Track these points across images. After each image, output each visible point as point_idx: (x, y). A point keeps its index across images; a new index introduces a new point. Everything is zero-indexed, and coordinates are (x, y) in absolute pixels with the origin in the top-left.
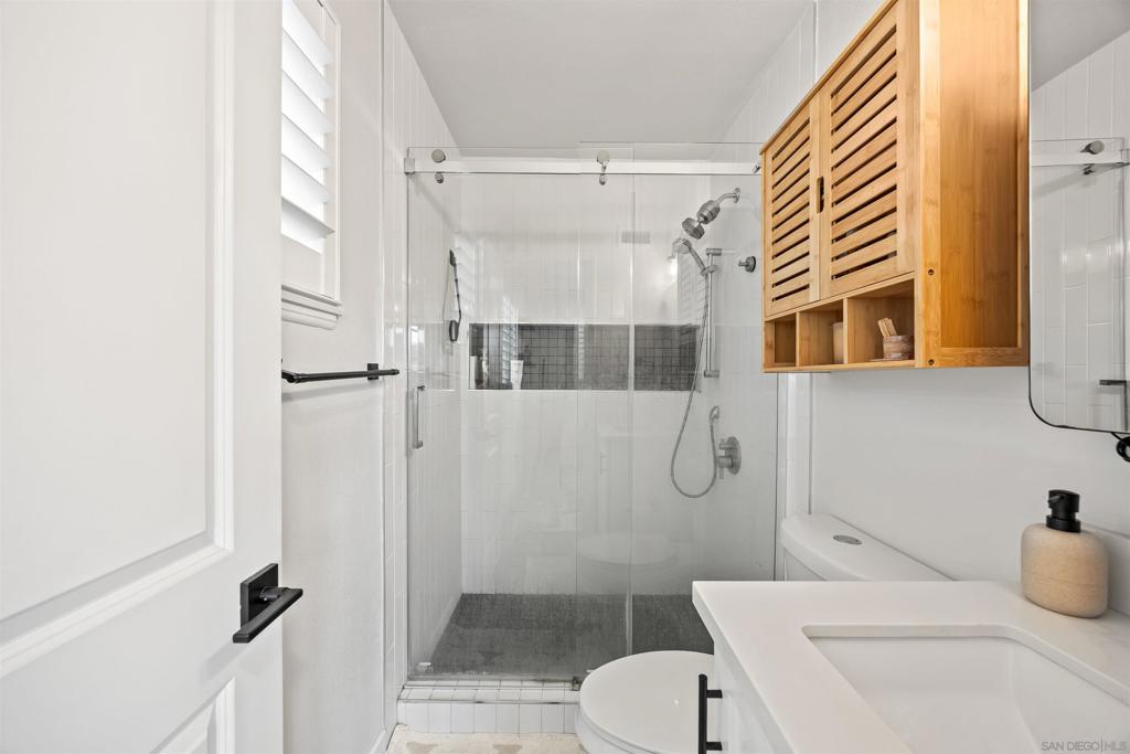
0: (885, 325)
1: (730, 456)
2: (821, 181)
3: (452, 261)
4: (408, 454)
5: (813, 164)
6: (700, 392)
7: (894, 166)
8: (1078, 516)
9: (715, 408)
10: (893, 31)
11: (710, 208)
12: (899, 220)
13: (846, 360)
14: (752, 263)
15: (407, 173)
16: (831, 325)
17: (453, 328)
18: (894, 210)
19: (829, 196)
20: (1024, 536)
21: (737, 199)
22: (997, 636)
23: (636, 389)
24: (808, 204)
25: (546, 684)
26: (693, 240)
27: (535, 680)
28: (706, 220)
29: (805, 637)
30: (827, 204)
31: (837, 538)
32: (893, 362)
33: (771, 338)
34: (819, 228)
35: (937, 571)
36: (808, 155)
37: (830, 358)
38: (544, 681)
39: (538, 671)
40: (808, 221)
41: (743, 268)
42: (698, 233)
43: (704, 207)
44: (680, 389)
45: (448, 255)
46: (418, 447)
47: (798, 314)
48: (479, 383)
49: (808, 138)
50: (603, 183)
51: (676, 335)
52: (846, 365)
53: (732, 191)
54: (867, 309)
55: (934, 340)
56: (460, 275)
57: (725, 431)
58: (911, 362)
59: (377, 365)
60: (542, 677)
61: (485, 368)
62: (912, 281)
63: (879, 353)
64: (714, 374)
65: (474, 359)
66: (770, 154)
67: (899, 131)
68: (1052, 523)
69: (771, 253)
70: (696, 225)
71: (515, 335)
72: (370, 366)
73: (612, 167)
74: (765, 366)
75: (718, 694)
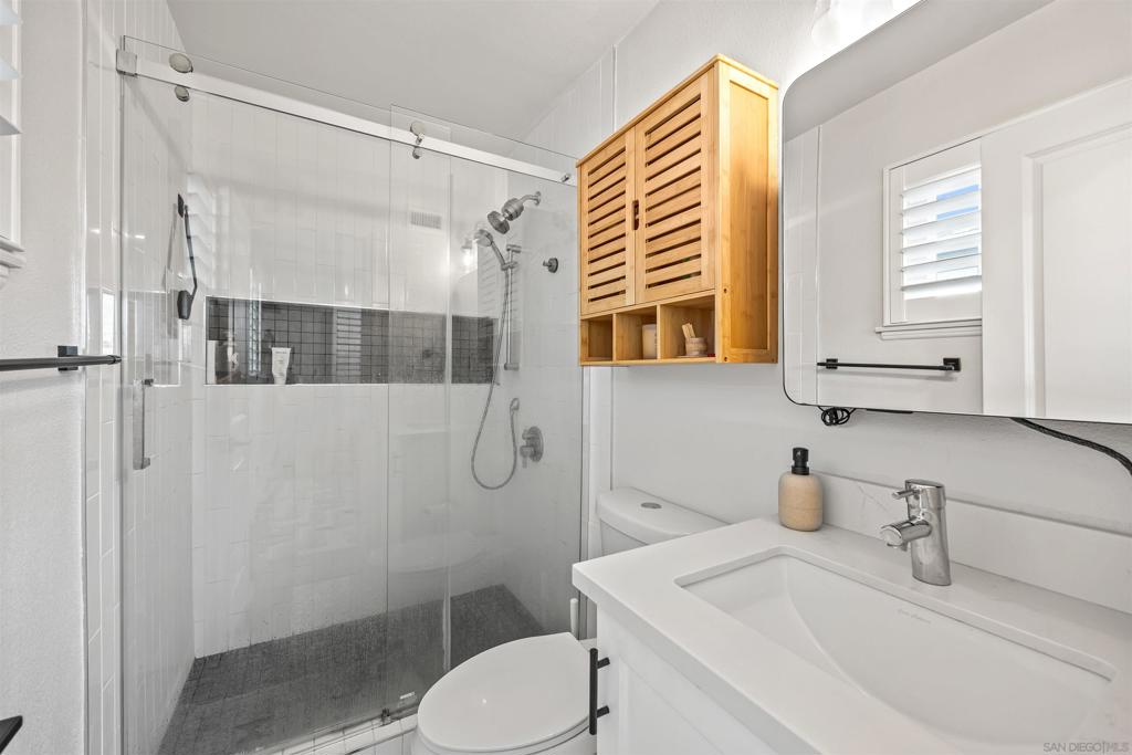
0: (687, 329)
1: (532, 446)
2: (636, 205)
3: (181, 208)
4: (122, 477)
5: (629, 186)
6: (498, 384)
7: (699, 204)
8: (808, 464)
9: (515, 399)
10: (698, 98)
11: (516, 206)
12: (703, 246)
13: (659, 357)
14: (554, 264)
15: (121, 73)
16: (641, 326)
17: (182, 303)
18: (699, 239)
19: (643, 217)
20: (780, 483)
21: (538, 203)
22: (777, 555)
23: (453, 382)
24: (624, 220)
25: (347, 732)
26: (496, 235)
27: (333, 732)
28: (511, 217)
29: (677, 587)
30: (642, 224)
31: (644, 505)
32: (694, 358)
33: (586, 335)
34: (635, 244)
35: (715, 518)
36: (624, 178)
37: (640, 354)
38: (344, 729)
39: (337, 718)
40: (624, 235)
41: (546, 268)
42: (503, 228)
43: (508, 204)
44: (479, 382)
45: (176, 202)
46: (142, 467)
47: (614, 316)
48: (222, 375)
49: (624, 164)
50: (417, 157)
51: (475, 327)
52: (659, 360)
53: (533, 193)
54: (673, 315)
55: (728, 342)
56: (193, 231)
57: (524, 422)
58: (712, 359)
59: (75, 349)
60: (342, 725)
61: (231, 357)
62: (713, 296)
63: (682, 351)
64: (512, 367)
65: (213, 344)
66: (587, 168)
67: (702, 177)
68: (794, 471)
69: (587, 259)
70: (502, 219)
71: (255, 315)
72: (62, 350)
73: (428, 142)
74: (581, 360)
75: (606, 662)
